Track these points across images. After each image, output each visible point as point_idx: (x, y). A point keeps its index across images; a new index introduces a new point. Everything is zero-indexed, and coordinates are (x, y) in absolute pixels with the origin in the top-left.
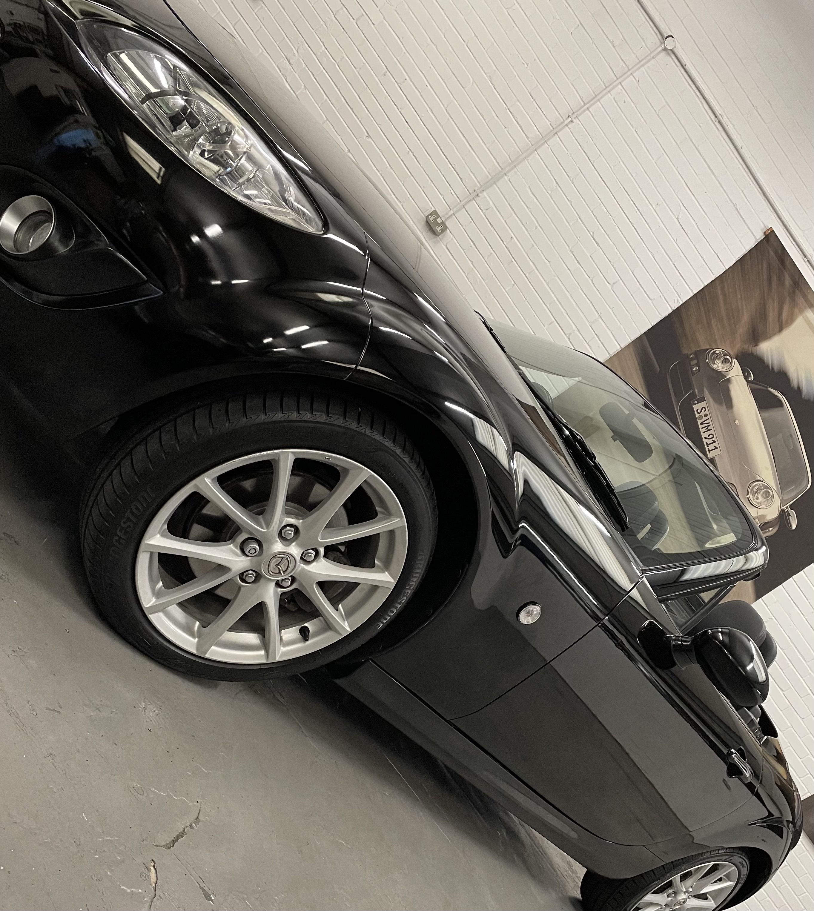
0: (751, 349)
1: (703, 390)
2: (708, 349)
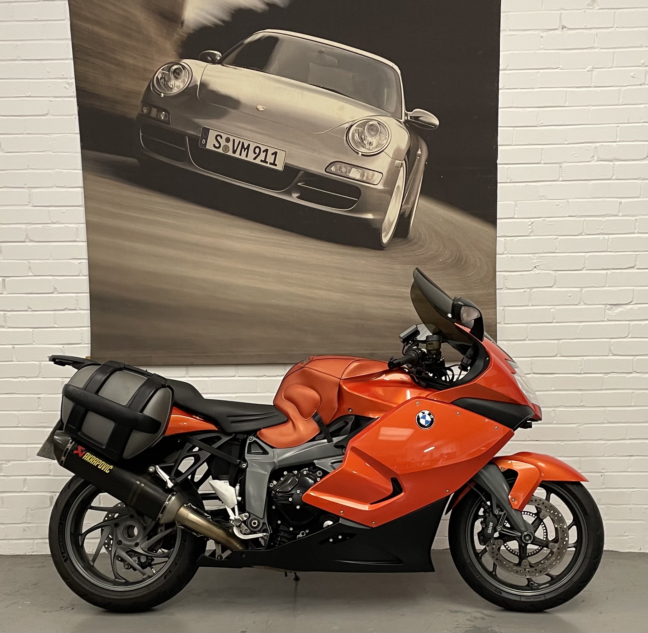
0: (182, 32)
1: (196, 124)
2: (149, 86)
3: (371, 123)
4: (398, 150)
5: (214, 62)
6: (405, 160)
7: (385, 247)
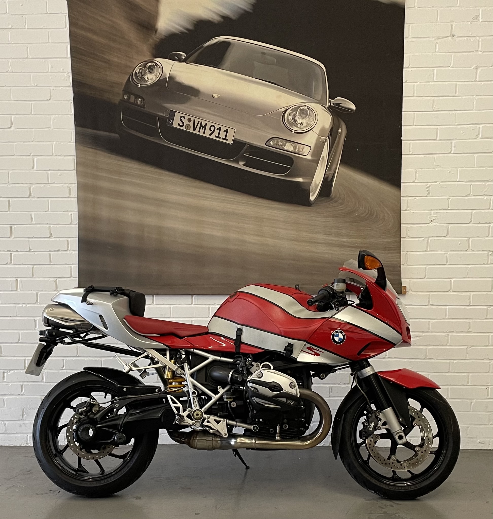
0: (156, 38)
1: (165, 108)
2: (129, 78)
3: (302, 108)
4: (323, 129)
5: (180, 60)
6: (328, 136)
7: (312, 204)
